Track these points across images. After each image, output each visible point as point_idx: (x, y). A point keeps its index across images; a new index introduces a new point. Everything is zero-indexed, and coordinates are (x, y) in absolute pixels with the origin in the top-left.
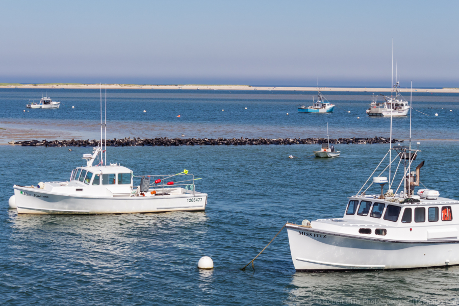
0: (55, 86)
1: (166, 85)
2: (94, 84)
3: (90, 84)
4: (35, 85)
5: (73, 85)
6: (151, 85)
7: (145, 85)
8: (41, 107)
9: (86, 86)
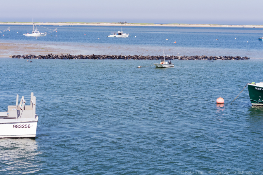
0: (173, 25)
1: (236, 25)
2: (194, 24)
3: (192, 24)
4: (162, 25)
5: (183, 24)
6: (228, 25)
7: (224, 25)
8: (115, 37)
9: (190, 25)
